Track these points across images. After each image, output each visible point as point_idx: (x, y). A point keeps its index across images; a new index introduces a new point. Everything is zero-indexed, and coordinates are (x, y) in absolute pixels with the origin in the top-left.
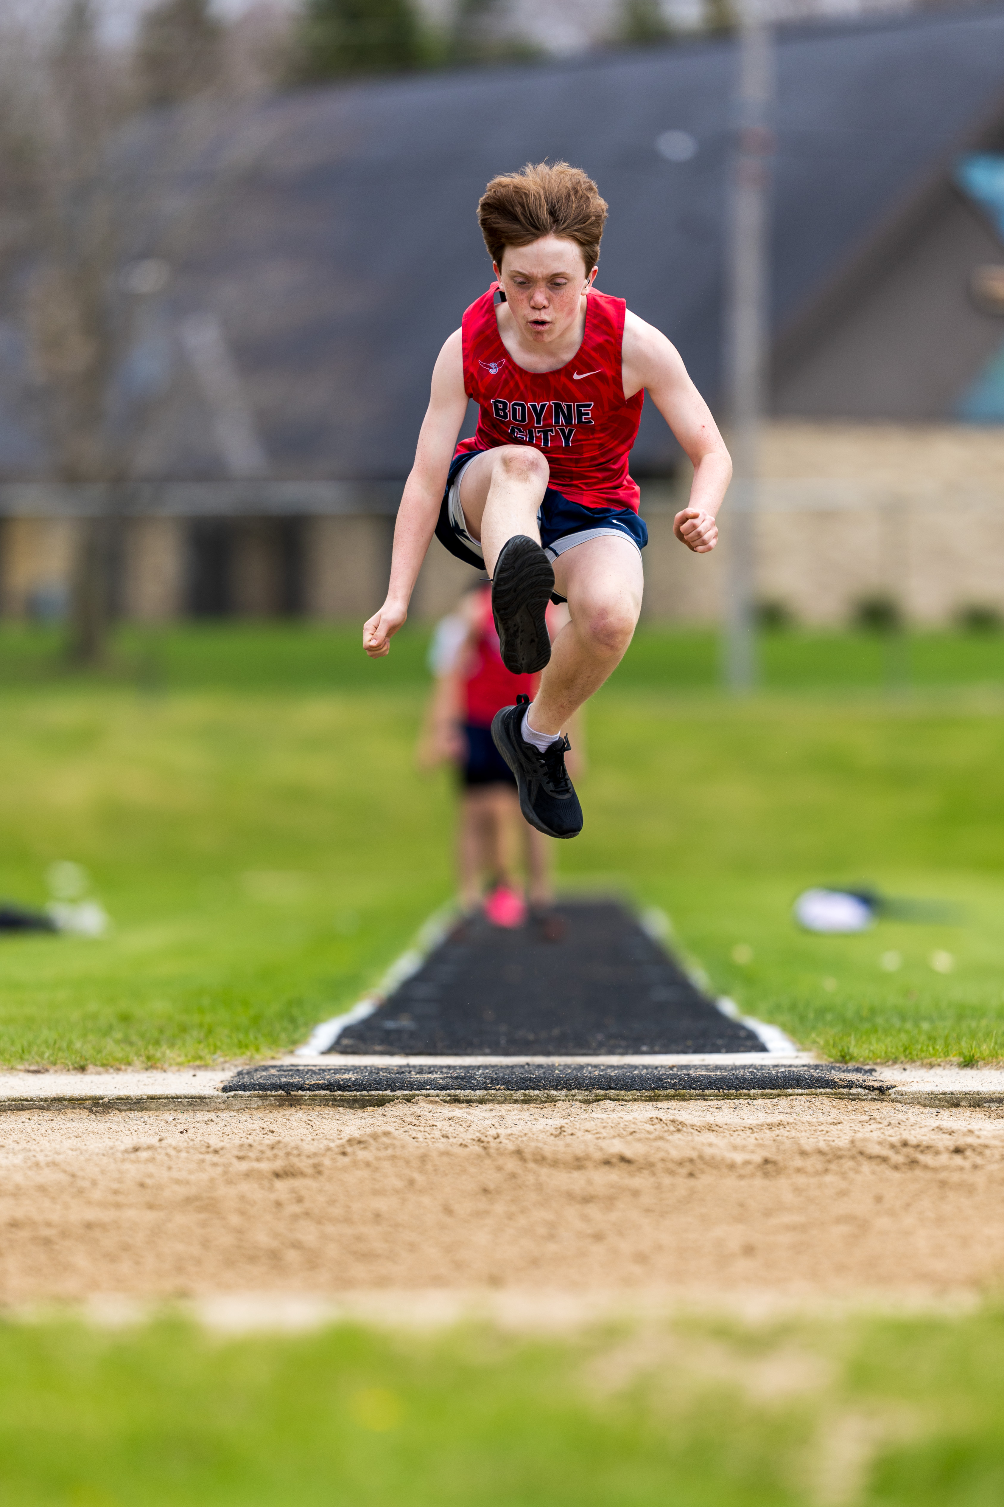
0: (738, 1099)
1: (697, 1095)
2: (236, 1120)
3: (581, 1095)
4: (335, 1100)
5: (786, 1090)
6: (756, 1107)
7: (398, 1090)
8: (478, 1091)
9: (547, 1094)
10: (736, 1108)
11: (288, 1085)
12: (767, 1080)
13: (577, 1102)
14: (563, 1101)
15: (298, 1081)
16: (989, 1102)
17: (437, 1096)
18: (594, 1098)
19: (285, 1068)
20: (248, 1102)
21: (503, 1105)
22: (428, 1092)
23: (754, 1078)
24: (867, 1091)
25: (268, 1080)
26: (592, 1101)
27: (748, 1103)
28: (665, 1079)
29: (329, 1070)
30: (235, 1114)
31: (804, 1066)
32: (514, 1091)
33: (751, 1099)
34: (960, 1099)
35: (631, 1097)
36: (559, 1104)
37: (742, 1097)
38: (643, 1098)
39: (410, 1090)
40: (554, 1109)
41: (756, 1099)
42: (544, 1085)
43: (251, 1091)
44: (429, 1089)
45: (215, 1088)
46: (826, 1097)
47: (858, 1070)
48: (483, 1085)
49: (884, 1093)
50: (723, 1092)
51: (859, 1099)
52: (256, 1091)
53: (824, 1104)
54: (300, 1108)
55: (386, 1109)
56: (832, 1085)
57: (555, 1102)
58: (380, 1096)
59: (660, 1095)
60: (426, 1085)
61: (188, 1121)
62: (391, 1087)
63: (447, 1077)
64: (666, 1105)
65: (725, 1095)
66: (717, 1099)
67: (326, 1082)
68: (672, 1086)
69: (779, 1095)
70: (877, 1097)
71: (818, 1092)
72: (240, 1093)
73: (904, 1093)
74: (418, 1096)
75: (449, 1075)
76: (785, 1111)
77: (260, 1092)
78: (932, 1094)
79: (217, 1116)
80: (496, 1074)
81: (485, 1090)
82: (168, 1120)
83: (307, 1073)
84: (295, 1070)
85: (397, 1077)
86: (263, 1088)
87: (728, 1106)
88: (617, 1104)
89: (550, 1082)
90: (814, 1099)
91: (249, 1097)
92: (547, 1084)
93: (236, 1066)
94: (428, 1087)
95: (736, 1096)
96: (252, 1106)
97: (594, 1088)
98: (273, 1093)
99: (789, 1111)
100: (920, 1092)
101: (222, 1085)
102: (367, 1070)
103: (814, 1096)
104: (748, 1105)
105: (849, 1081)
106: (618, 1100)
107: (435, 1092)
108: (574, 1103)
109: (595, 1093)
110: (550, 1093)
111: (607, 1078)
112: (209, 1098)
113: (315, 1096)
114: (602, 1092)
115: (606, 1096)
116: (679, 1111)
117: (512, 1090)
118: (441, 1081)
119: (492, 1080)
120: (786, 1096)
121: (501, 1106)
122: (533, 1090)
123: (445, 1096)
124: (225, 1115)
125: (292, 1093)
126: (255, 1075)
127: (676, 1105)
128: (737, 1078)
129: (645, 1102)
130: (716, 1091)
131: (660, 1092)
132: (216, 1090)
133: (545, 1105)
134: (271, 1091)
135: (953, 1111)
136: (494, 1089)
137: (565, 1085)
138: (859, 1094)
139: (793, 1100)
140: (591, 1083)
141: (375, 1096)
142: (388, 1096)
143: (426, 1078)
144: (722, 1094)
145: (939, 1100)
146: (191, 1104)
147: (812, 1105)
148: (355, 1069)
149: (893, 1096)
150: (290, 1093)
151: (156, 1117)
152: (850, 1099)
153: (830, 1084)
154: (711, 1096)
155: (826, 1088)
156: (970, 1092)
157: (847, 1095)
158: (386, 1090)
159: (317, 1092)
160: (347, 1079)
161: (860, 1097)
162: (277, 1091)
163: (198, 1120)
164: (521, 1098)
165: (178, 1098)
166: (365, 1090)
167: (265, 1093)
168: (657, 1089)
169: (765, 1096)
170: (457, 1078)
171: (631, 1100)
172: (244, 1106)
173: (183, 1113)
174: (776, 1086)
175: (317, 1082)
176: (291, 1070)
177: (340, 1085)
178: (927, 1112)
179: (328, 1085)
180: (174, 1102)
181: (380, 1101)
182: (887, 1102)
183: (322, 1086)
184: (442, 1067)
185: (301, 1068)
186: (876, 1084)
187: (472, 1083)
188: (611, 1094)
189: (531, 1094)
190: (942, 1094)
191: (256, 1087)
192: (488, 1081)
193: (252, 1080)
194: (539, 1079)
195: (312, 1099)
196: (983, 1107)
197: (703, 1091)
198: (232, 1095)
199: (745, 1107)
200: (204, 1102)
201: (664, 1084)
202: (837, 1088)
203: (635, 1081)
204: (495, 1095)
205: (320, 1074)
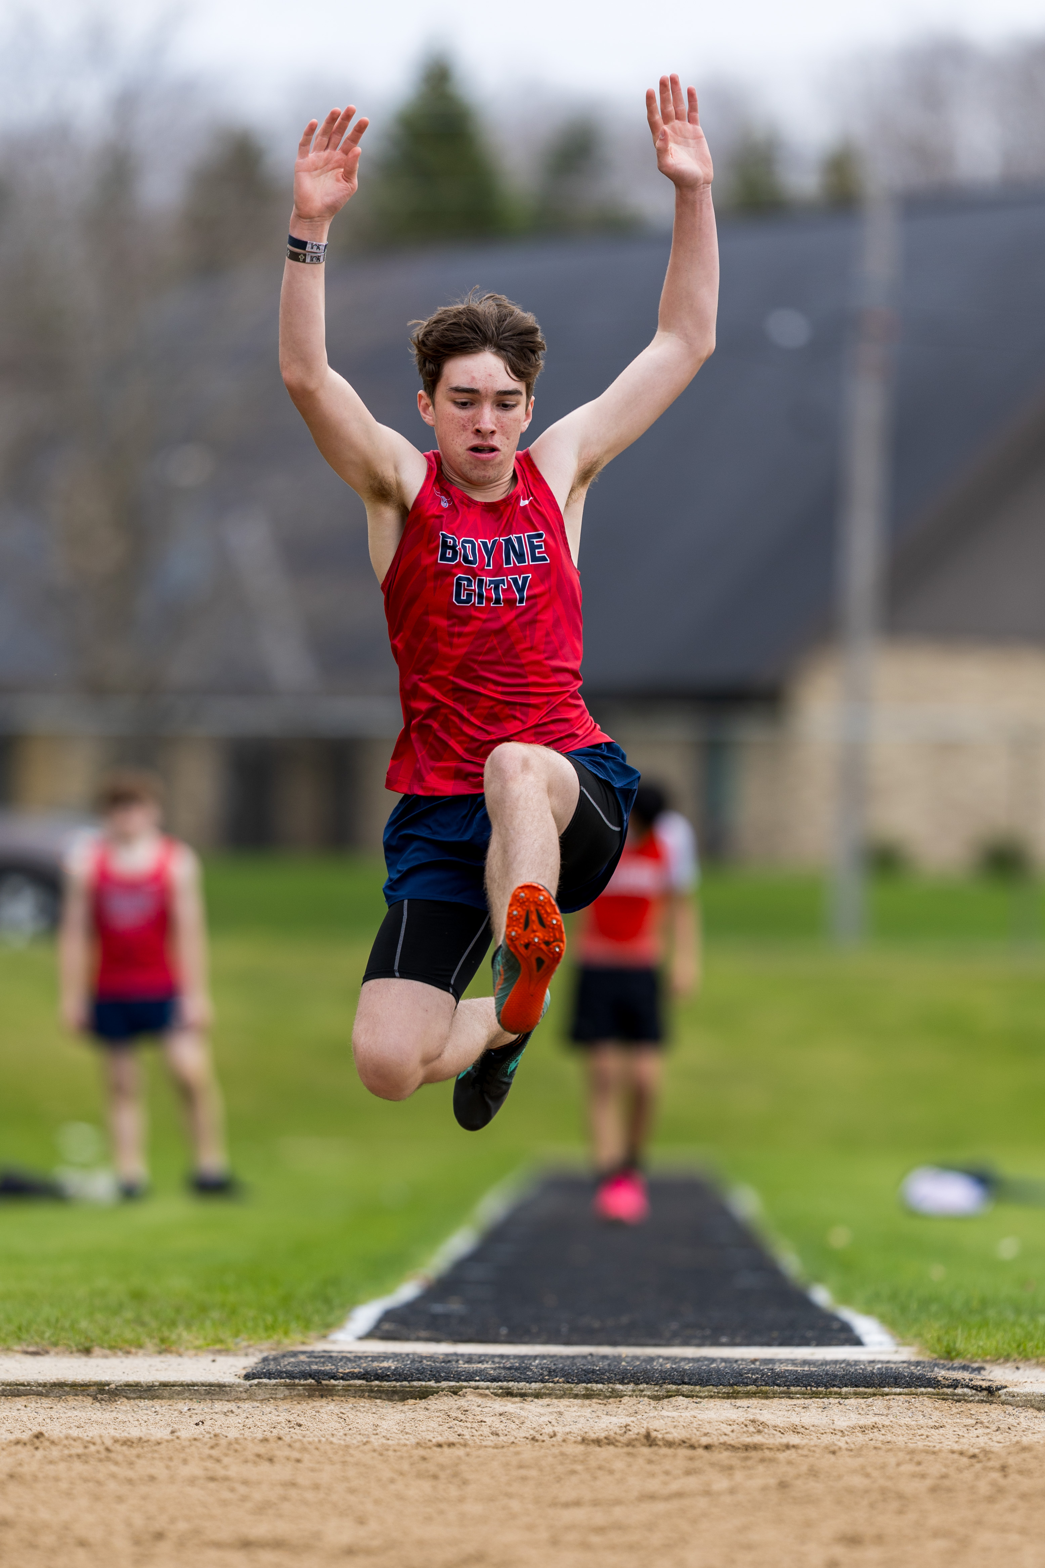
0: (828, 1398)
1: (782, 1393)
2: (259, 1412)
3: (649, 1389)
4: (371, 1391)
5: (882, 1389)
6: (848, 1407)
7: (443, 1381)
8: (533, 1384)
9: (611, 1388)
10: (825, 1408)
11: (318, 1373)
12: (861, 1377)
13: (646, 1399)
14: (630, 1396)
15: (331, 1369)
17: (488, 1388)
18: (665, 1394)
19: (316, 1354)
20: (273, 1392)
21: (562, 1400)
22: (477, 1383)
23: (846, 1375)
24: (974, 1391)
25: (296, 1367)
26: (662, 1398)
27: (839, 1402)
28: (746, 1373)
29: (367, 1357)
30: (258, 1405)
31: (904, 1362)
32: (574, 1384)
33: (842, 1398)
35: (706, 1393)
36: (625, 1400)
37: (833, 1396)
38: (720, 1395)
39: (456, 1382)
40: (619, 1406)
41: (848, 1398)
42: (608, 1378)
43: (277, 1379)
44: (478, 1381)
45: (236, 1375)
46: (928, 1397)
47: (964, 1368)
48: (539, 1376)
49: (994, 1395)
50: (811, 1389)
51: (965, 1400)
52: (283, 1378)
53: (925, 1405)
54: (332, 1400)
55: (429, 1402)
56: (935, 1384)
57: (621, 1398)
58: (423, 1387)
59: (740, 1391)
60: (475, 1376)
61: (205, 1411)
62: (436, 1377)
63: (499, 1367)
64: (746, 1403)
65: (813, 1393)
66: (804, 1398)
67: (362, 1370)
68: (754, 1382)
69: (875, 1395)
70: (985, 1399)
71: (919, 1392)
72: (265, 1381)
73: (1016, 1395)
74: (466, 1388)
75: (502, 1365)
76: (881, 1412)
77: (287, 1380)
80: (555, 1364)
81: (542, 1382)
82: (182, 1410)
83: (341, 1360)
84: (328, 1357)
85: (442, 1367)
86: (291, 1375)
87: (816, 1405)
88: (691, 1401)
89: (615, 1375)
90: (914, 1400)
91: (274, 1385)
92: (612, 1377)
93: (261, 1351)
94: (477, 1378)
95: (826, 1394)
96: (277, 1396)
97: (665, 1383)
98: (302, 1382)
99: (885, 1412)
100: (1034, 1394)
101: (244, 1372)
102: (409, 1358)
103: (914, 1396)
104: (839, 1405)
105: (954, 1380)
106: (692, 1397)
107: (485, 1384)
108: (642, 1399)
109: (666, 1388)
110: (616, 1387)
111: (680, 1372)
112: (229, 1386)
113: (350, 1386)
114: (674, 1387)
115: (678, 1392)
116: (761, 1410)
117: (573, 1383)
118: (492, 1372)
119: (550, 1372)
120: (883, 1395)
121: (560, 1401)
122: (596, 1383)
123: (496, 1389)
124: (247, 1406)
125: (324, 1382)
126: (282, 1361)
127: (758, 1403)
128: (827, 1374)
129: (722, 1400)
130: (803, 1389)
131: (740, 1389)
132: (237, 1377)
133: (609, 1401)
134: (300, 1379)
136: (552, 1382)
137: (633, 1378)
138: (965, 1395)
139: (889, 1400)
140: (662, 1377)
141: (417, 1388)
142: (432, 1387)
143: (475, 1368)
144: (810, 1392)
146: (209, 1393)
147: (911, 1407)
148: (395, 1356)
149: (1003, 1398)
150: (321, 1383)
151: (169, 1407)
152: (954, 1400)
153: (933, 1383)
154: (796, 1394)
155: (928, 1387)
157: (951, 1395)
158: (430, 1380)
159: (352, 1382)
160: (386, 1368)
161: (966, 1398)
162: (306, 1380)
163: (216, 1411)
164: (582, 1393)
165: (194, 1386)
166: (405, 1381)
167: (293, 1381)
168: (737, 1385)
169: (859, 1395)
170: (510, 1369)
171: (707, 1397)
172: (268, 1396)
173: (200, 1402)
174: (872, 1383)
175: (352, 1370)
176: (323, 1357)
177: (377, 1374)
178: (1041, 1416)
179: (364, 1374)
180: (190, 1390)
181: (423, 1393)
182: (996, 1405)
183: (357, 1375)
184: (493, 1356)
185: (334, 1354)
186: (985, 1384)
187: (528, 1375)
188: (684, 1390)
189: (593, 1388)
191: (283, 1374)
193: (279, 1367)
194: (602, 1372)
195: (346, 1389)
197: (788, 1389)
198: (256, 1383)
199: (836, 1407)
200: (223, 1391)
201: (744, 1379)
202: (940, 1387)
203: (711, 1375)
204: (553, 1389)
205: (355, 1361)
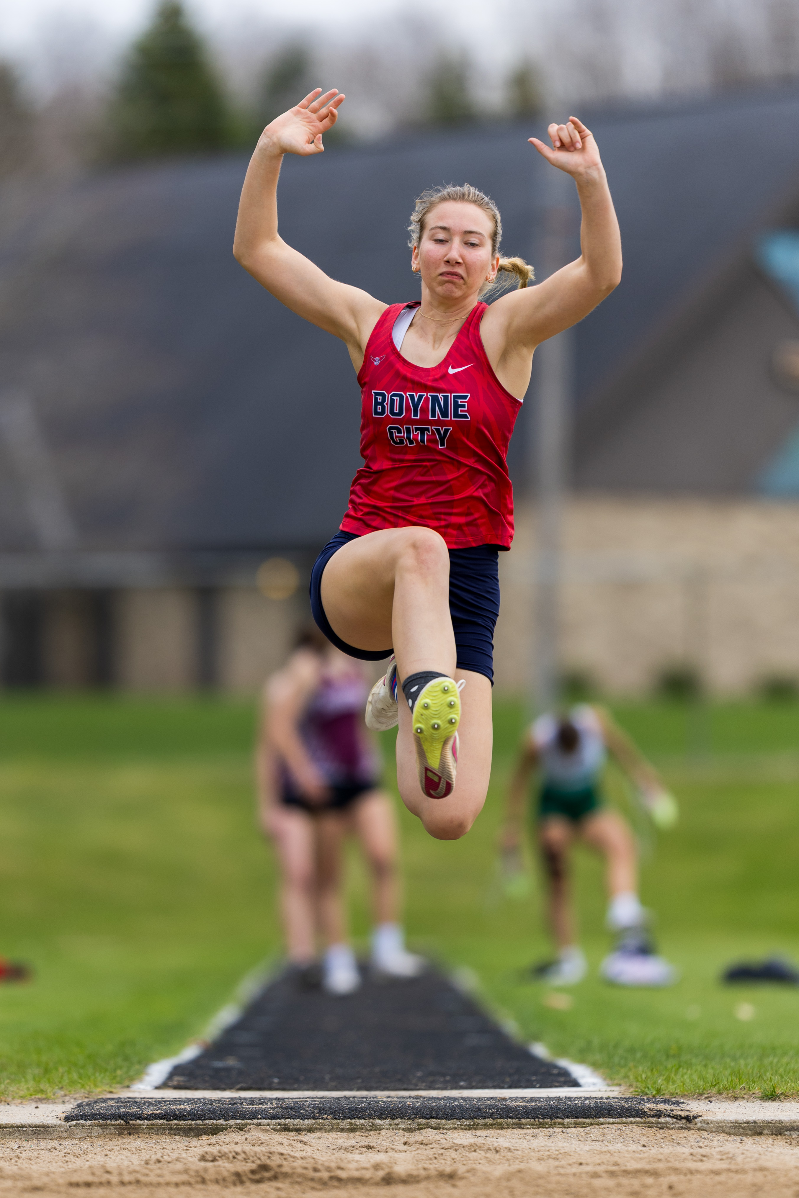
0: (553, 1128)
1: (514, 1124)
2: (77, 1148)
3: (403, 1124)
4: (171, 1129)
5: (598, 1119)
6: (569, 1135)
7: (231, 1119)
8: (306, 1120)
9: (372, 1123)
10: (551, 1136)
11: (126, 1115)
12: (580, 1110)
13: (401, 1131)
14: (387, 1129)
15: (137, 1111)
16: (790, 1130)
17: (268, 1125)
18: (417, 1127)
19: (123, 1100)
20: (89, 1131)
21: (330, 1133)
22: (259, 1121)
23: (568, 1108)
24: (675, 1120)
25: (107, 1110)
26: (414, 1130)
27: (562, 1131)
28: (483, 1109)
29: (165, 1102)
30: (77, 1142)
31: (614, 1098)
32: (341, 1120)
33: (565, 1128)
34: (763, 1128)
35: (451, 1126)
36: (383, 1132)
37: (557, 1126)
38: (463, 1127)
39: (242, 1120)
40: (379, 1137)
41: (570, 1128)
42: (369, 1114)
43: (92, 1120)
44: (261, 1119)
45: (57, 1118)
46: (636, 1125)
47: (665, 1101)
48: (311, 1114)
49: (691, 1122)
50: (539, 1121)
51: (668, 1128)
52: (97, 1120)
53: (634, 1132)
54: (139, 1137)
55: (220, 1137)
56: (642, 1114)
57: (380, 1131)
58: (214, 1125)
59: (479, 1123)
60: (257, 1114)
61: (32, 1148)
62: (225, 1117)
63: (278, 1107)
64: (484, 1133)
65: (541, 1124)
66: (533, 1128)
67: (162, 1112)
68: (490, 1116)
69: (592, 1124)
70: (684, 1126)
71: (629, 1121)
72: (82, 1122)
73: (710, 1122)
74: (250, 1125)
75: (279, 1105)
76: (598, 1139)
77: (101, 1121)
78: (737, 1122)
79: (60, 1144)
80: (323, 1104)
81: (313, 1119)
82: (13, 1148)
83: (144, 1104)
84: (133, 1102)
85: (230, 1108)
86: (103, 1117)
87: (543, 1134)
88: (439, 1132)
89: (375, 1112)
90: (625, 1128)
91: (90, 1126)
92: (372, 1113)
93: (75, 1099)
94: (259, 1116)
95: (551, 1125)
96: (92, 1135)
97: (416, 1118)
98: (113, 1122)
99: (601, 1139)
100: (725, 1121)
101: (64, 1115)
102: (201, 1102)
103: (624, 1125)
104: (562, 1134)
105: (657, 1111)
106: (439, 1128)
107: (266, 1121)
108: (397, 1131)
109: (417, 1122)
110: (375, 1122)
111: (429, 1108)
112: (52, 1127)
113: (152, 1125)
114: (424, 1121)
115: (428, 1125)
116: (497, 1139)
117: (339, 1119)
118: (271, 1111)
119: (320, 1110)
120: (598, 1124)
121: (329, 1135)
122: (359, 1119)
123: (275, 1125)
124: (67, 1143)
125: (131, 1122)
126: (94, 1106)
127: (494, 1133)
128: (551, 1108)
129: (465, 1131)
130: (532, 1120)
131: (479, 1121)
132: (58, 1119)
133: (370, 1133)
134: (111, 1120)
135: (756, 1139)
136: (322, 1119)
137: (389, 1114)
138: (667, 1123)
139: (604, 1128)
140: (413, 1112)
141: (209, 1125)
142: (222, 1125)
143: (257, 1108)
144: (538, 1123)
145: (743, 1128)
146: (35, 1133)
147: (623, 1134)
148: (189, 1101)
149: (699, 1125)
150: (129, 1123)
151: (2, 1145)
152: (658, 1128)
153: (640, 1114)
154: (527, 1125)
155: (636, 1117)
156: (772, 1120)
157: (655, 1124)
158: (220, 1119)
159: (154, 1121)
160: (183, 1109)
161: (668, 1125)
162: (116, 1121)
163: (42, 1148)
164: (347, 1127)
165: (23, 1127)
166: (199, 1120)
167: (105, 1122)
168: (476, 1119)
169: (578, 1125)
170: (286, 1108)
171: (452, 1129)
172: (85, 1135)
173: (28, 1141)
174: (589, 1115)
175: (154, 1112)
176: (128, 1102)
177: (176, 1115)
178: (731, 1140)
179: (165, 1115)
180: (19, 1131)
181: (214, 1130)
182: (694, 1131)
183: (159, 1116)
184: (271, 1099)
185: (137, 1100)
186: (683, 1114)
187: (301, 1113)
188: (433, 1123)
189: (356, 1123)
190: (745, 1123)
191: (97, 1116)
192: (316, 1111)
193: (93, 1111)
194: (364, 1110)
195: (150, 1128)
196: (784, 1135)
197: (519, 1120)
198: (74, 1124)
199: (559, 1135)
200: (47, 1131)
201: (482, 1113)
202: (646, 1117)
203: (455, 1111)
204: (323, 1124)
205: (156, 1105)
